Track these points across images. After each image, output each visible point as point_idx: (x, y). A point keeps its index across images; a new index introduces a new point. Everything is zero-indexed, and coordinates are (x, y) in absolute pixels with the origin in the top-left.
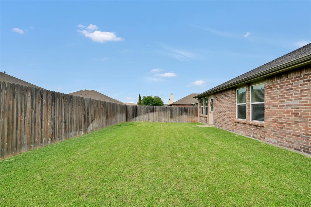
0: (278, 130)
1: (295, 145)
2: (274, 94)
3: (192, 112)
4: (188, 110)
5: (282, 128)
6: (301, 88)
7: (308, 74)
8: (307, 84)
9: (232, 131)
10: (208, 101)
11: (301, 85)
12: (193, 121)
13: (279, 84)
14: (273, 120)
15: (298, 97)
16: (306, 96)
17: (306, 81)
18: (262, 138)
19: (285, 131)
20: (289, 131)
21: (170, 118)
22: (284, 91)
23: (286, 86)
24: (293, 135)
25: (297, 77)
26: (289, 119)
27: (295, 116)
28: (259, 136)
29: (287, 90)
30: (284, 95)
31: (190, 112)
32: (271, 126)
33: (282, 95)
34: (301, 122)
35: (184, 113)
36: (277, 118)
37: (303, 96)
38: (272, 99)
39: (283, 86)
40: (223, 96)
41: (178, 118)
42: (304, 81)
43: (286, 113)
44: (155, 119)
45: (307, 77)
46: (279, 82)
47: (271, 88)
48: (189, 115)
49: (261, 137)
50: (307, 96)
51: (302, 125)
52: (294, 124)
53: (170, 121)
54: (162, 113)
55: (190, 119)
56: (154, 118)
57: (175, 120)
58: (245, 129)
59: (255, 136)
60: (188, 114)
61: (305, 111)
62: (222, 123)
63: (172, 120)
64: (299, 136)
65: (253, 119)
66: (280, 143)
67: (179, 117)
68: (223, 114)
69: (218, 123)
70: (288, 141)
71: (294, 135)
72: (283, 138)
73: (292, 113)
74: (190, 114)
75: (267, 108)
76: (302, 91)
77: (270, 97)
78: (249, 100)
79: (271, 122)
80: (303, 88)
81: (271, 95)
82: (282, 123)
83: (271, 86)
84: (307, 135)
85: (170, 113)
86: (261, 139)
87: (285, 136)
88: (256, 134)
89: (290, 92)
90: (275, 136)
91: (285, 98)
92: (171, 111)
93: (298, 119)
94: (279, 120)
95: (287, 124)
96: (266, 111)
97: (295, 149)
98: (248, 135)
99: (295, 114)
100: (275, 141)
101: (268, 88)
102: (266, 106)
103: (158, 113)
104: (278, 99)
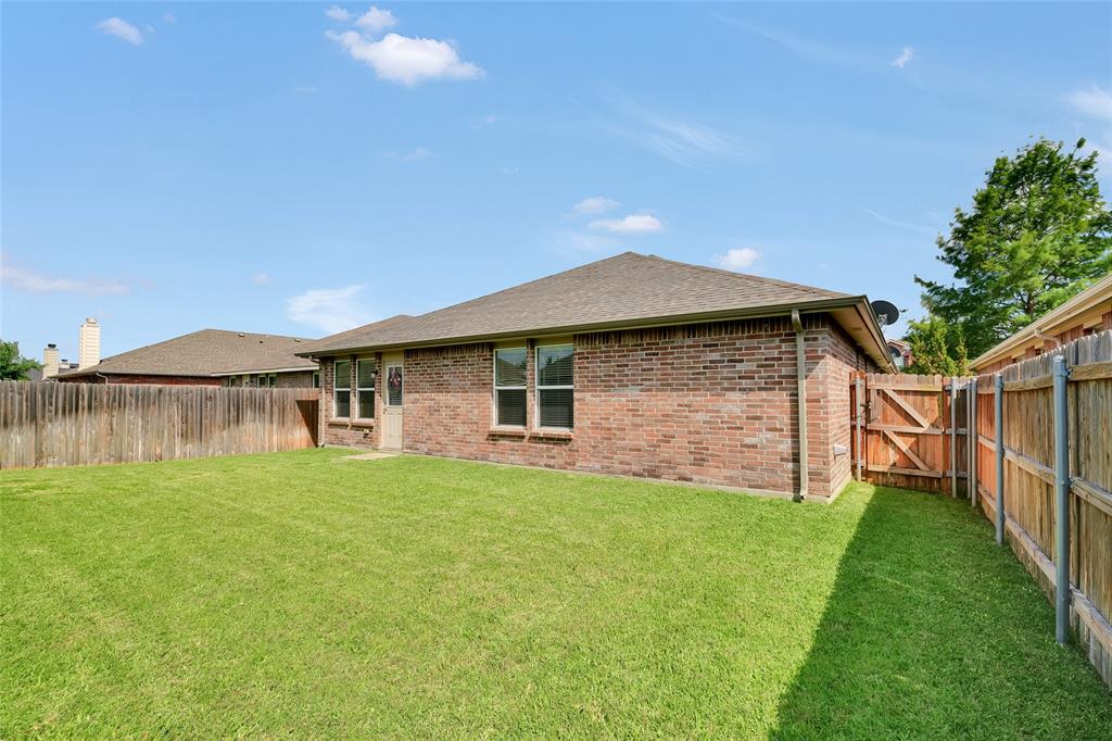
0: (603, 443)
1: (634, 468)
2: (594, 372)
3: (283, 411)
4: (268, 401)
5: (610, 439)
6: (641, 365)
7: (653, 344)
8: (651, 359)
9: (482, 459)
10: (376, 373)
11: (642, 360)
12: (287, 442)
13: (604, 352)
14: (592, 423)
15: (637, 380)
16: (649, 380)
17: (650, 355)
18: (569, 464)
19: (615, 443)
20: (623, 442)
21: (178, 440)
22: (612, 367)
23: (616, 359)
24: (630, 450)
25: (636, 345)
26: (623, 420)
27: (633, 416)
28: (562, 461)
29: (618, 366)
30: (614, 376)
31: (275, 409)
32: (589, 437)
33: (610, 376)
34: (642, 426)
35: (249, 414)
36: (601, 419)
37: (646, 380)
38: (589, 381)
39: (610, 357)
40: (446, 362)
41: (219, 437)
42: (647, 355)
43: (617, 410)
44: (85, 450)
45: (652, 349)
46: (603, 349)
47: (588, 358)
48: (272, 422)
49: (566, 463)
50: (652, 380)
51: (645, 431)
52: (631, 430)
53: (178, 452)
54: (132, 418)
55: (275, 437)
56: (77, 445)
57: (208, 448)
58: (525, 451)
59: (552, 462)
60: (267, 417)
61: (648, 406)
62: (444, 440)
63: (189, 446)
64: (639, 450)
65: (542, 425)
66: (608, 467)
67: (225, 433)
68: (449, 413)
69: (424, 443)
70: (621, 463)
71: (633, 450)
72: (612, 458)
73: (628, 410)
74: (275, 417)
75: (579, 400)
76: (643, 370)
77: (586, 377)
78: (534, 379)
79: (589, 427)
80: (646, 365)
81: (588, 372)
82: (610, 429)
83: (588, 353)
84: (652, 446)
85: (177, 419)
86: (565, 468)
87: (615, 453)
88: (554, 458)
89: (623, 371)
90: (596, 457)
91: (615, 381)
92: (186, 408)
93: (639, 420)
94: (605, 424)
95: (619, 429)
96: (576, 404)
97: (634, 474)
98: (532, 464)
99: (632, 410)
100: (598, 466)
101: (582, 357)
102: (576, 395)
103: (105, 417)
104: (603, 381)
